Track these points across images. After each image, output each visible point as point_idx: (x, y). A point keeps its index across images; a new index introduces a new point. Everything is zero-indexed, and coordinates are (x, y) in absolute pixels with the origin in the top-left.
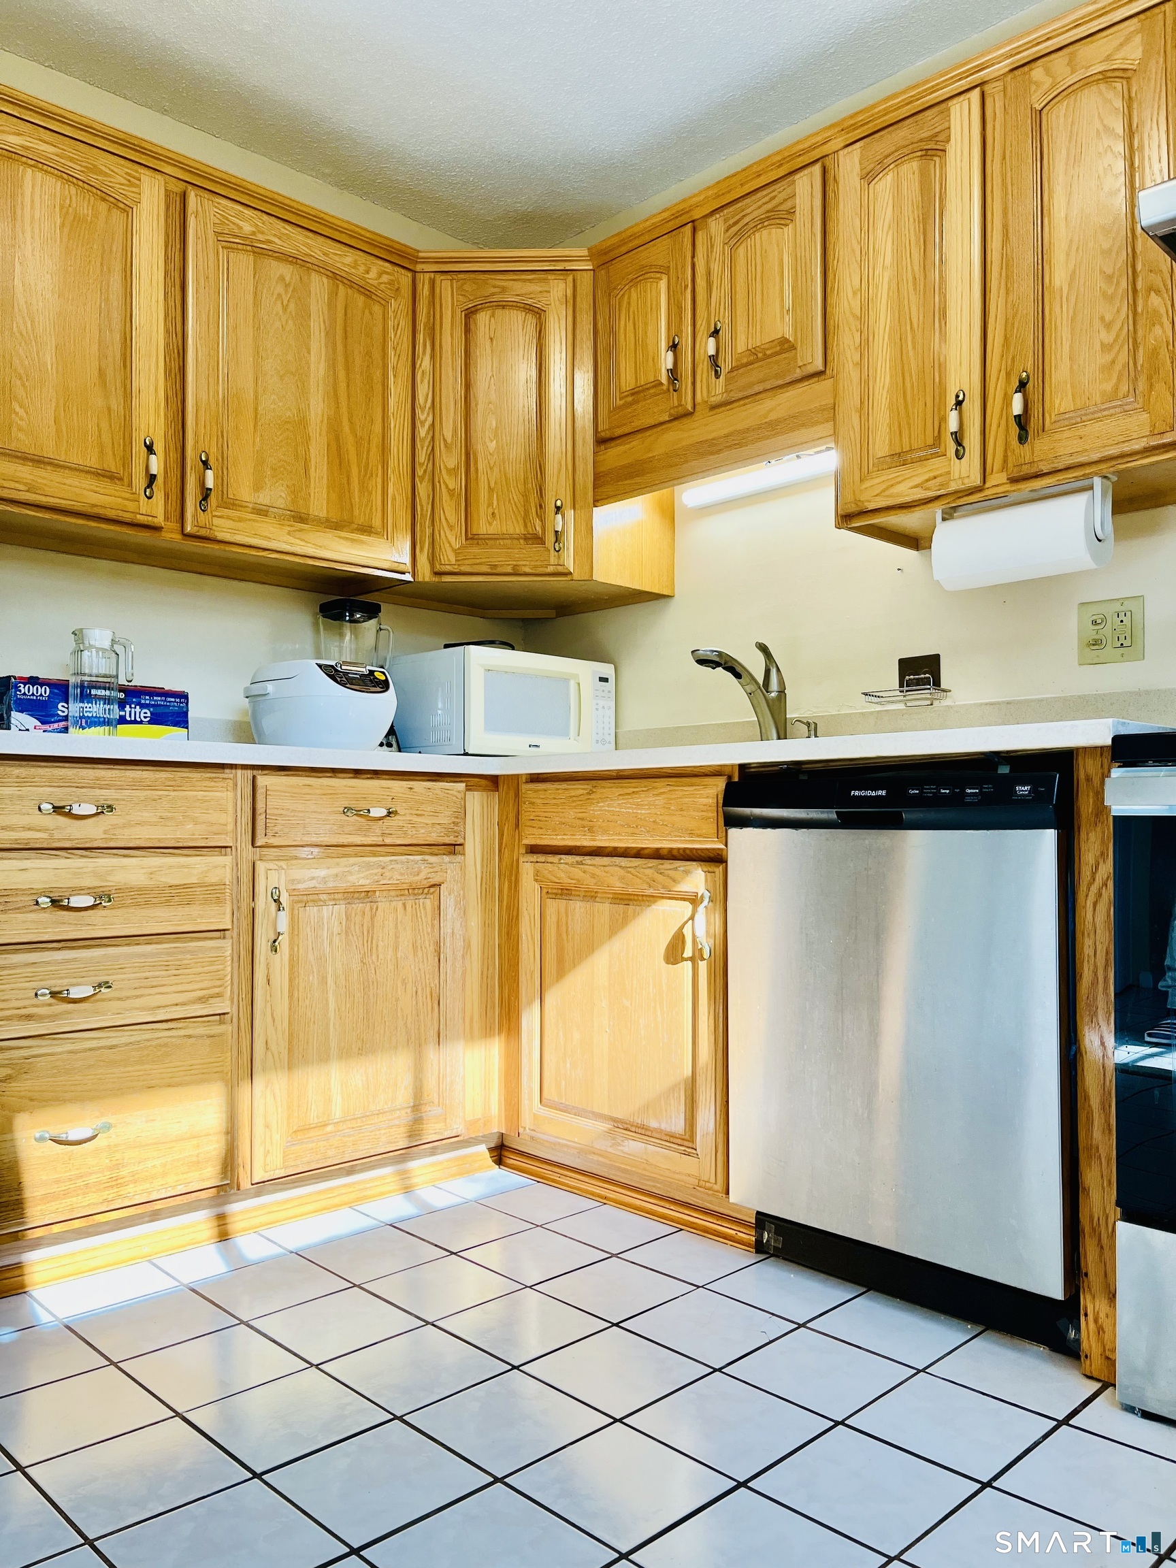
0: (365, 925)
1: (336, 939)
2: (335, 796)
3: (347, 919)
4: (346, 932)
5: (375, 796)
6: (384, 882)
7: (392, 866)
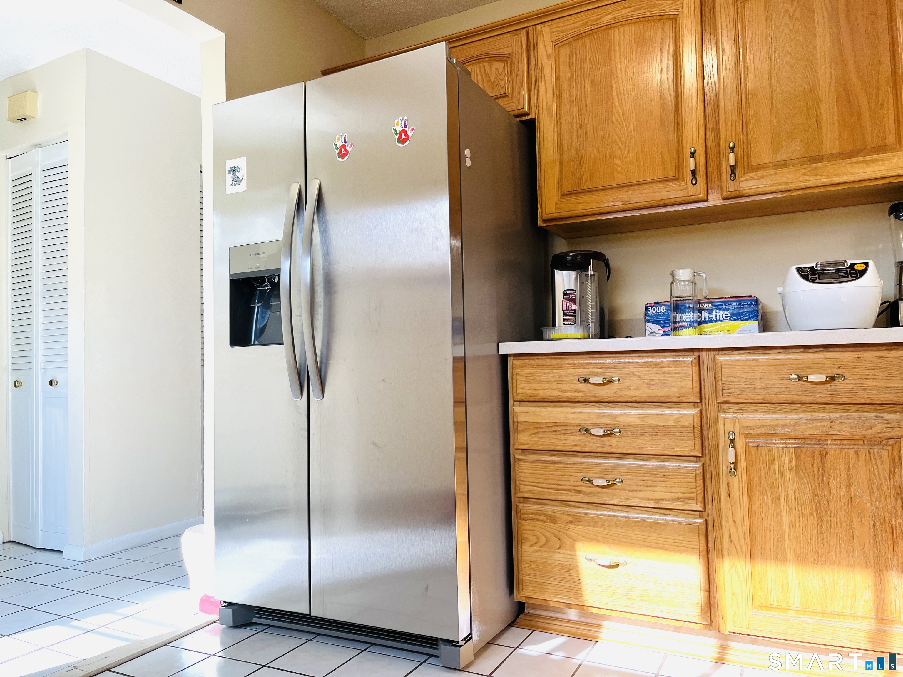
0: (815, 465)
1: (788, 474)
2: (781, 367)
3: (797, 459)
4: (797, 469)
5: (820, 365)
6: (834, 433)
7: (841, 421)
